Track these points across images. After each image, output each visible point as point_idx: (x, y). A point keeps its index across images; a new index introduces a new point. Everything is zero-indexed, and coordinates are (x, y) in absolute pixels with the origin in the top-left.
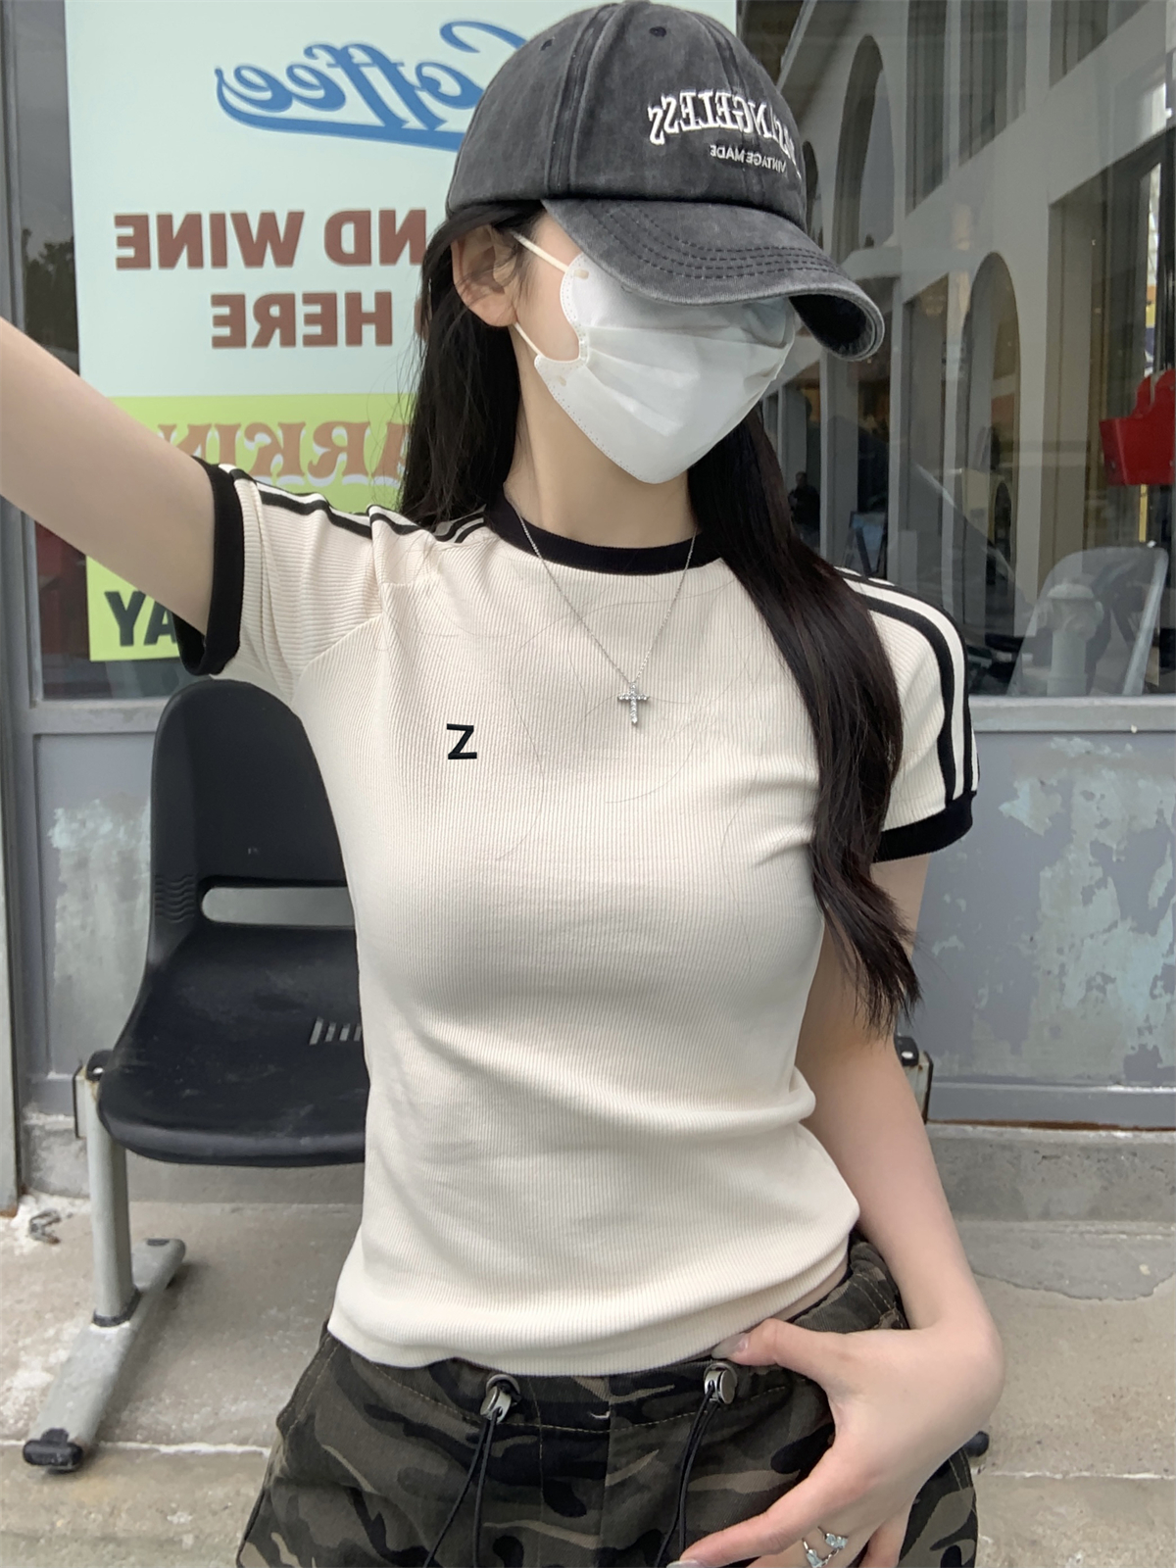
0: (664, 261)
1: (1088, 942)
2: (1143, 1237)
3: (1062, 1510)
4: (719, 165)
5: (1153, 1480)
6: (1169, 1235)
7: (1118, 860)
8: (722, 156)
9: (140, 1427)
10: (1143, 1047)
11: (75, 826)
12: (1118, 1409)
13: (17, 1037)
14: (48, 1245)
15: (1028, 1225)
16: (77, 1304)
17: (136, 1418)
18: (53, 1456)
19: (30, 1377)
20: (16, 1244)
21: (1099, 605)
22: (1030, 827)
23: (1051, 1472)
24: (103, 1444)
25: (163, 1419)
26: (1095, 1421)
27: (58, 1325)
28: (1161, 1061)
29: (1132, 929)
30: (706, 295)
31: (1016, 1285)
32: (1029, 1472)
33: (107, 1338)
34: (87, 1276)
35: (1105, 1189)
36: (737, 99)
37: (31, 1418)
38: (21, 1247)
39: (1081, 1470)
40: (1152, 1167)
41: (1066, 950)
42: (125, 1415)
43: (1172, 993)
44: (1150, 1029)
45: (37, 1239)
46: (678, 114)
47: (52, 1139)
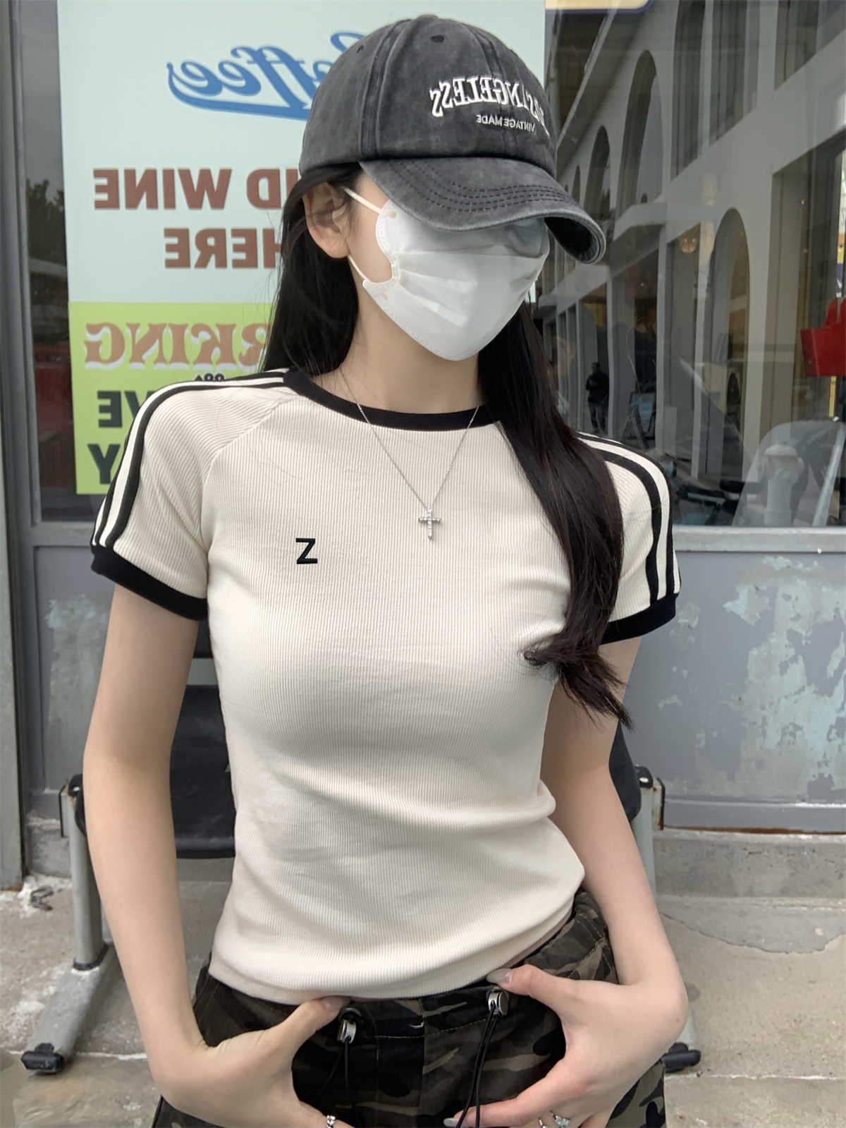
0: (445, 200)
1: (783, 700)
2: (818, 908)
3: (756, 1101)
4: (484, 129)
5: (821, 1080)
6: (836, 908)
7: (806, 643)
8: (486, 123)
9: (105, 1042)
10: (821, 775)
11: (66, 612)
12: (797, 1030)
13: (22, 763)
14: (44, 911)
15: (737, 900)
16: (63, 953)
17: (103, 1035)
18: (43, 1063)
19: (29, 1006)
20: (20, 910)
21: (800, 460)
22: (745, 619)
23: (748, 1075)
24: (78, 1053)
25: (121, 1036)
26: (781, 1039)
27: (49, 969)
28: (833, 785)
29: (815, 692)
30: (472, 223)
31: (729, 943)
32: (735, 1074)
33: (82, 979)
34: (71, 933)
35: (792, 875)
36: (496, 81)
37: (29, 1035)
38: (24, 912)
39: (770, 1074)
40: (826, 860)
41: (767, 707)
42: (95, 1033)
43: (843, 737)
44: (826, 763)
45: (36, 907)
46: (452, 93)
47: (47, 836)
